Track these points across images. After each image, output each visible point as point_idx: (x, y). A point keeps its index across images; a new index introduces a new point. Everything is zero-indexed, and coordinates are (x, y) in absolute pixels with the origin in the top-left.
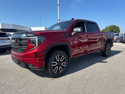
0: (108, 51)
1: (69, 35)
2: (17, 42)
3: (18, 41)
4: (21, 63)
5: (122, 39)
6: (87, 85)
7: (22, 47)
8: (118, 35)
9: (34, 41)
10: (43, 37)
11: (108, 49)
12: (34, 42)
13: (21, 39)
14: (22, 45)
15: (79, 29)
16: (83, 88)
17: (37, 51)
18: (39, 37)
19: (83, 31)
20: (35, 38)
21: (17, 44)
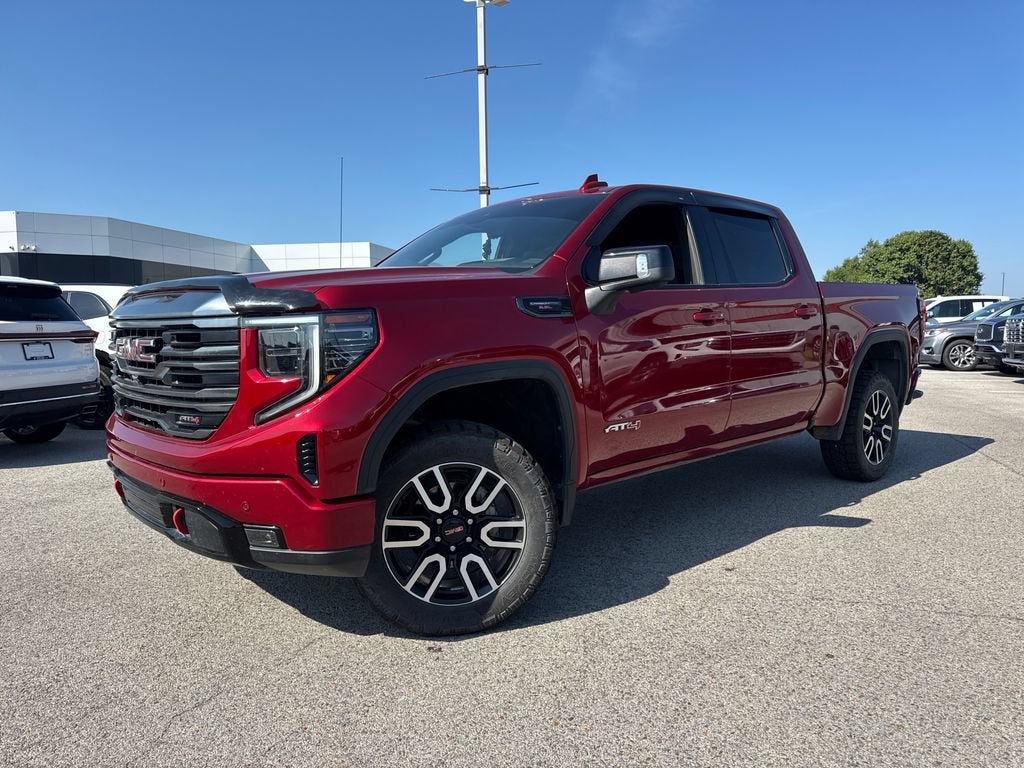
0: (878, 436)
1: (567, 304)
2: (159, 359)
3: (167, 349)
4: (191, 517)
5: (998, 341)
6: (705, 694)
7: (198, 394)
8: (966, 308)
9: (294, 352)
10: (362, 317)
11: (879, 423)
12: (291, 361)
13: (191, 336)
14: (198, 379)
15: (640, 264)
16: (670, 714)
17: (312, 428)
18: (330, 319)
19: (673, 275)
20: (304, 328)
21: (163, 372)
